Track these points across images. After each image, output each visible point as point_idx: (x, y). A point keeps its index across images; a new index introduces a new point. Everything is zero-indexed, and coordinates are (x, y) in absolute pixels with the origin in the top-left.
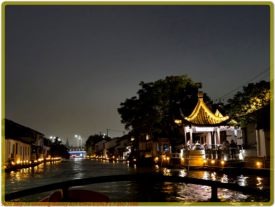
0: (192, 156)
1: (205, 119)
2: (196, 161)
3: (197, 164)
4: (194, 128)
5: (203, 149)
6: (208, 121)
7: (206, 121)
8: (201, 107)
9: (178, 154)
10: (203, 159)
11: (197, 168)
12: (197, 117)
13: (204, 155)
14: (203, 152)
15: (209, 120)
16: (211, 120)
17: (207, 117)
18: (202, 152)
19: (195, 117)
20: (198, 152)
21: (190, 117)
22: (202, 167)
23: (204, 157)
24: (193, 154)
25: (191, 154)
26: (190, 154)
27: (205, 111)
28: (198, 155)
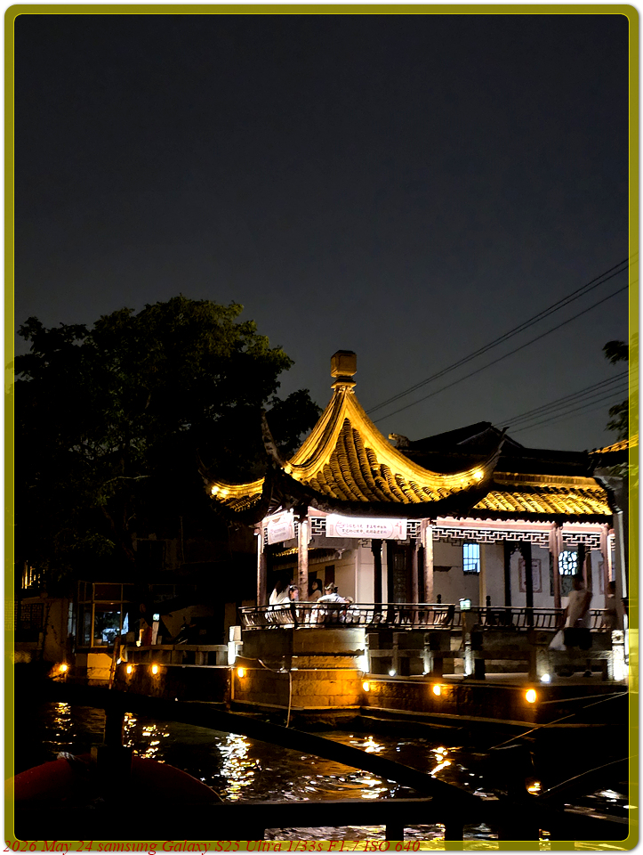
0: (306, 658)
1: (365, 478)
2: (323, 686)
3: (327, 699)
4: (319, 521)
5: (358, 623)
6: (381, 488)
7: (373, 490)
8: (347, 422)
9: (213, 648)
10: (355, 677)
11: (330, 719)
12: (329, 468)
13: (362, 652)
14: (360, 638)
15: (386, 486)
16: (394, 483)
17: (374, 473)
18: (352, 641)
19: (321, 469)
20: (336, 637)
21: (303, 466)
22: (353, 715)
23: (363, 663)
24: (311, 650)
25: (302, 648)
26: (294, 650)
27: (366, 445)
28: (335, 655)
